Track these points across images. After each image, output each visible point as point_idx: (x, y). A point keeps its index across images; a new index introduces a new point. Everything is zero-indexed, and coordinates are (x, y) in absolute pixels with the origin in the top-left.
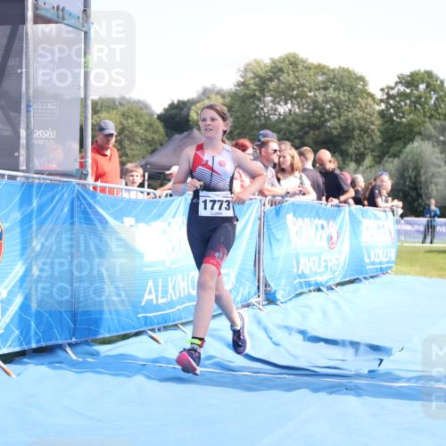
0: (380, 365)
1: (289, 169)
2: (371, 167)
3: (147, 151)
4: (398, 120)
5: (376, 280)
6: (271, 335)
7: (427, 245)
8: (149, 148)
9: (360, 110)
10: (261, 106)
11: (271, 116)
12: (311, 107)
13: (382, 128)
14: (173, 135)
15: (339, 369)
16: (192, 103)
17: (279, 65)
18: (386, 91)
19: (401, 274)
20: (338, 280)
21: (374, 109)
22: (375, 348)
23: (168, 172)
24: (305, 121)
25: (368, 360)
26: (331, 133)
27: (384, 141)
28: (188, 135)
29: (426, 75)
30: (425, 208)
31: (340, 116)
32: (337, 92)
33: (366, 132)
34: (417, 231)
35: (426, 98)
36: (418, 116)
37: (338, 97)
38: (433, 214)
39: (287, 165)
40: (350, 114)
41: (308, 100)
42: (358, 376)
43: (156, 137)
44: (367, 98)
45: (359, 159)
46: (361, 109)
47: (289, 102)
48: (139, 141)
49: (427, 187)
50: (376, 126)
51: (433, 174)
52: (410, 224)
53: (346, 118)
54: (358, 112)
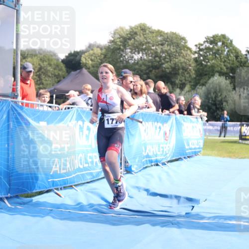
0: (192, 210)
1: (139, 93)
2: (189, 91)
3: (55, 82)
4: (205, 63)
5: (192, 159)
7: (222, 138)
8: (56, 80)
10: (124, 55)
11: (130, 61)
12: (153, 56)
13: (196, 69)
14: (70, 72)
15: (168, 212)
16: (83, 52)
17: (135, 30)
18: (198, 46)
19: (206, 155)
20: (169, 159)
21: (191, 57)
22: (190, 200)
23: (67, 94)
24: (150, 64)
25: (185, 207)
26: (165, 71)
27: (197, 76)
28: (79, 72)
29: (221, 37)
30: (220, 116)
31: (171, 61)
32: (169, 47)
33: (186, 71)
34: (216, 130)
35: (222, 51)
36: (217, 62)
37: (170, 50)
38: (225, 119)
39: (138, 90)
40: (177, 60)
41: (152, 51)
42: (180, 216)
43: (60, 73)
44: (187, 51)
45: (182, 87)
46: (183, 57)
47: (141, 52)
48: (51, 75)
49: (222, 104)
50: (192, 67)
51: (226, 96)
52: (212, 125)
53: (174, 62)
54: (181, 59)
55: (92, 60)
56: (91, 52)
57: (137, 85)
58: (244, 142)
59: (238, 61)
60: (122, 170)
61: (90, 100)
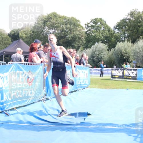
0: (84, 120)
10: (44, 30)
11: (47, 34)
12: (61, 31)
15: (71, 122)
16: (20, 30)
17: (50, 16)
18: (87, 25)
19: (92, 88)
21: (83, 31)
25: (80, 119)
26: (68, 39)
27: (86, 42)
28: (18, 41)
29: (100, 19)
31: (71, 33)
33: (80, 39)
34: (98, 73)
36: (97, 33)
37: (70, 27)
40: (75, 33)
41: (60, 28)
42: (77, 124)
44: (80, 27)
47: (54, 29)
50: (84, 37)
52: (96, 70)
53: (73, 34)
54: (77, 32)
55: (25, 34)
58: (114, 79)
59: (110, 33)
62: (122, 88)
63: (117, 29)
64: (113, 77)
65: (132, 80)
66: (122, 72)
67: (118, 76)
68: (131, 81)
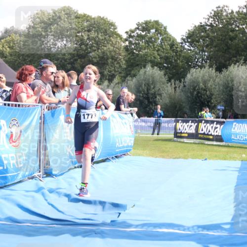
0: (118, 217)
1: (61, 85)
2: (118, 83)
4: (137, 52)
5: (120, 159)
6: (46, 198)
7: (155, 136)
9: (111, 45)
12: (79, 43)
13: (126, 58)
15: (92, 220)
18: (129, 33)
19: (137, 155)
21: (121, 45)
22: (116, 205)
24: (75, 52)
25: (111, 214)
26: (93, 61)
27: (128, 66)
29: (154, 24)
30: (154, 111)
31: (98, 49)
32: (96, 34)
33: (116, 60)
34: (148, 126)
35: (155, 39)
36: (150, 50)
37: (97, 37)
38: (159, 115)
39: (60, 83)
40: (105, 48)
41: (78, 38)
42: (104, 224)
44: (117, 38)
46: (113, 45)
49: (156, 97)
50: (122, 56)
51: (159, 89)
52: (144, 122)
53: (102, 50)
54: (110, 47)
55: (9, 47)
56: (8, 38)
57: (58, 77)
58: (179, 140)
59: (173, 51)
60: (41, 173)
61: (5, 93)
62: (194, 157)
63: (187, 44)
64: (178, 135)
65: (215, 143)
66: (194, 125)
67: (187, 133)
68: (213, 145)
